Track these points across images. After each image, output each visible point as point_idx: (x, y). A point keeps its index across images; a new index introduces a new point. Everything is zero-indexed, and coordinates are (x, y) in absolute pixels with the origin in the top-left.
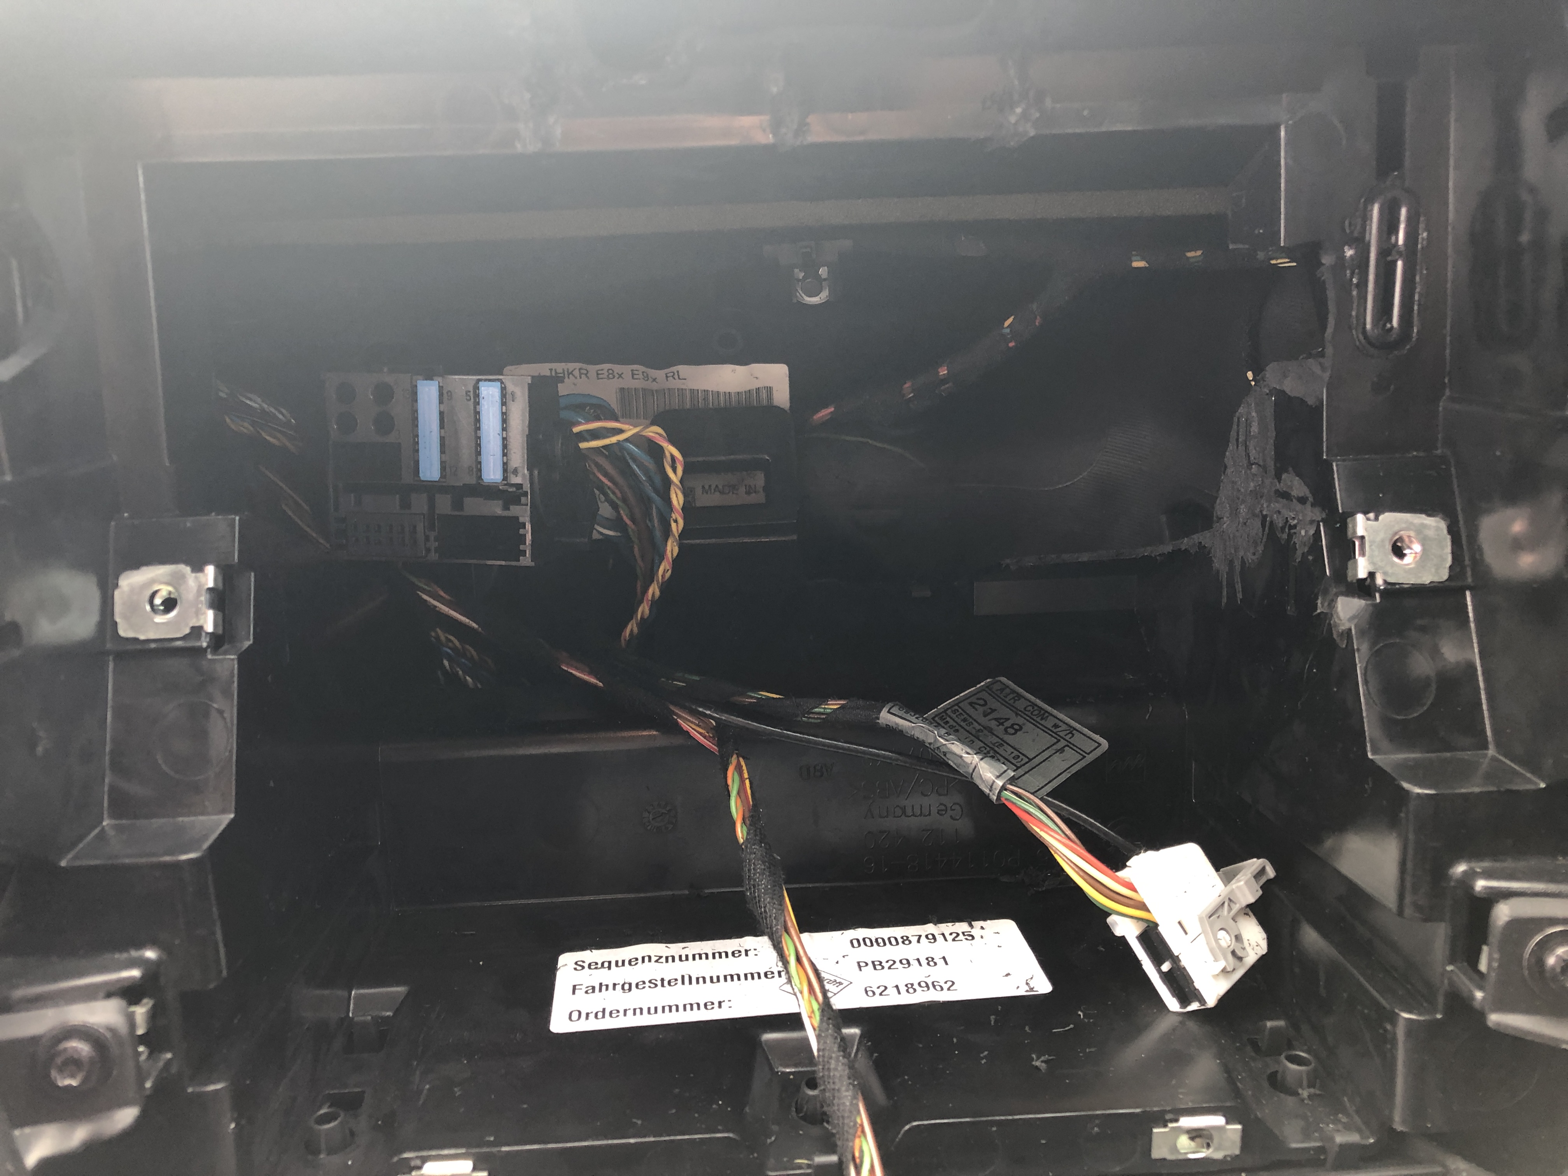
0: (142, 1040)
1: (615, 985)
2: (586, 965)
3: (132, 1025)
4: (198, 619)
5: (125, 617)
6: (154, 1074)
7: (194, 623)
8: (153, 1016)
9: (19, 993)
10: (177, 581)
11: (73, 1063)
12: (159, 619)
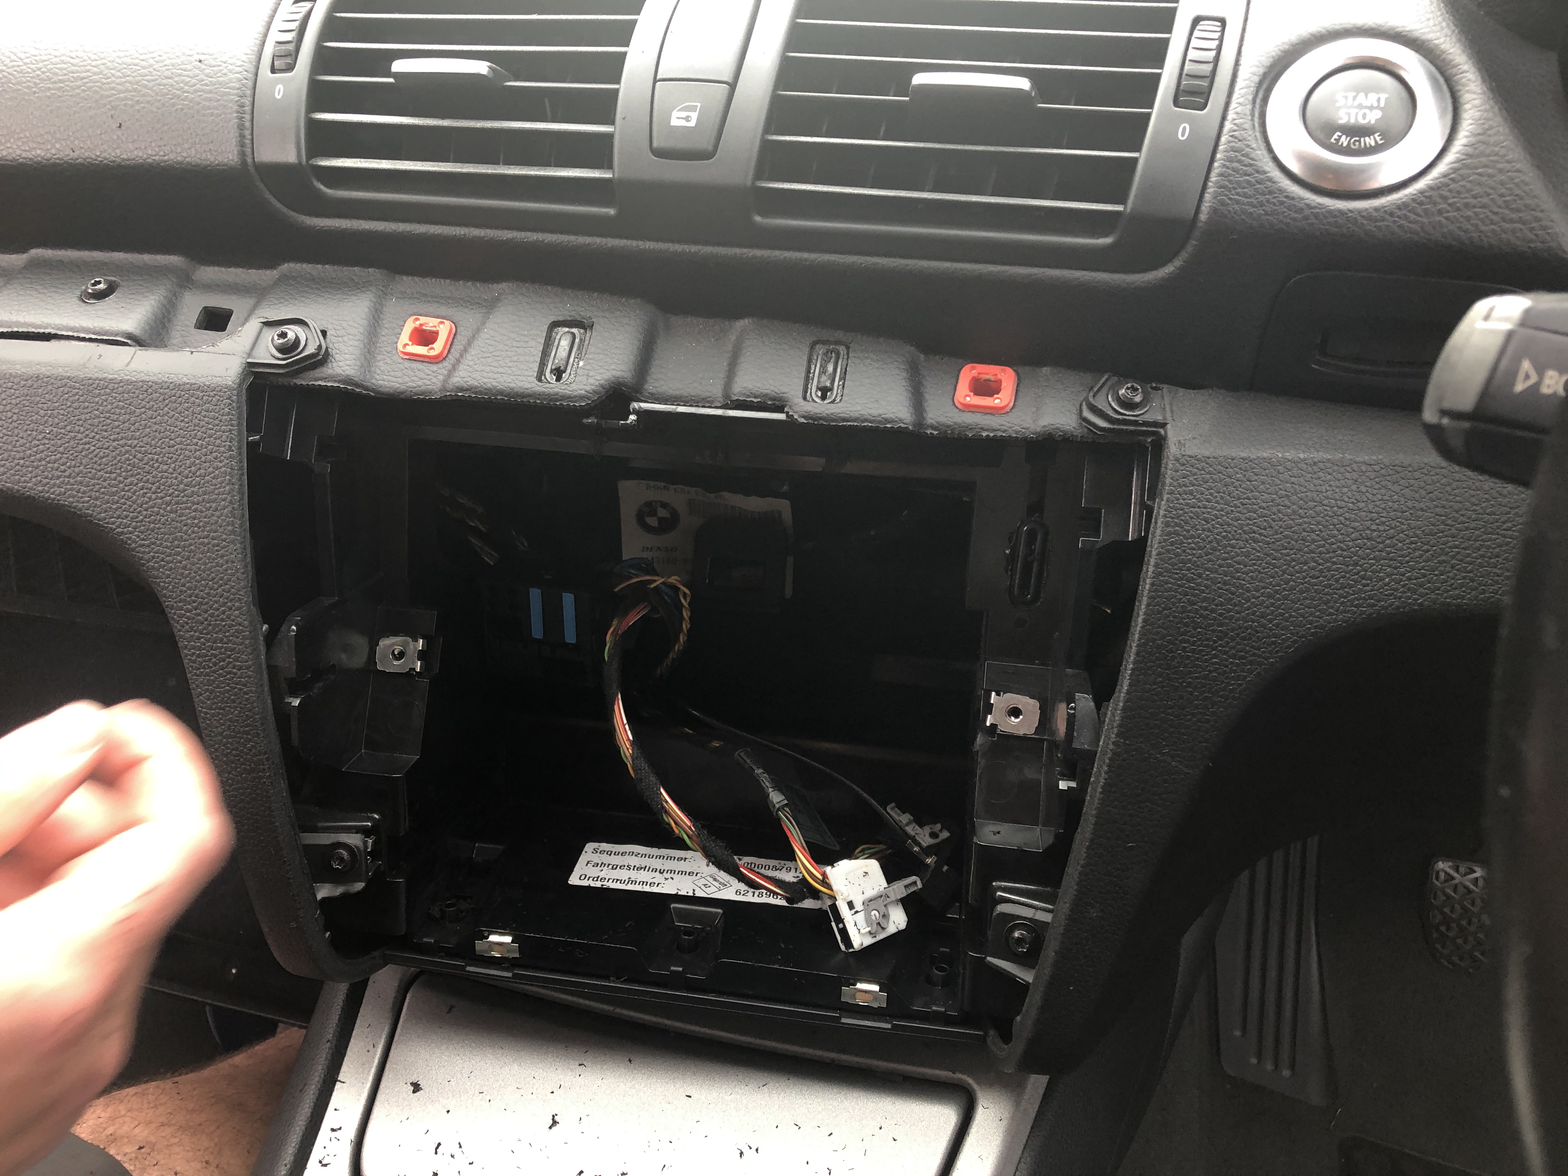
0: (369, 854)
1: (609, 865)
2: (599, 851)
3: (366, 847)
4: (413, 664)
5: (381, 661)
6: (373, 870)
7: (412, 667)
8: (375, 844)
9: (320, 825)
10: (405, 644)
11: (341, 860)
12: (395, 663)
